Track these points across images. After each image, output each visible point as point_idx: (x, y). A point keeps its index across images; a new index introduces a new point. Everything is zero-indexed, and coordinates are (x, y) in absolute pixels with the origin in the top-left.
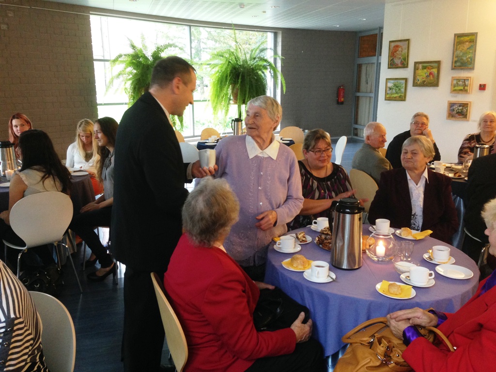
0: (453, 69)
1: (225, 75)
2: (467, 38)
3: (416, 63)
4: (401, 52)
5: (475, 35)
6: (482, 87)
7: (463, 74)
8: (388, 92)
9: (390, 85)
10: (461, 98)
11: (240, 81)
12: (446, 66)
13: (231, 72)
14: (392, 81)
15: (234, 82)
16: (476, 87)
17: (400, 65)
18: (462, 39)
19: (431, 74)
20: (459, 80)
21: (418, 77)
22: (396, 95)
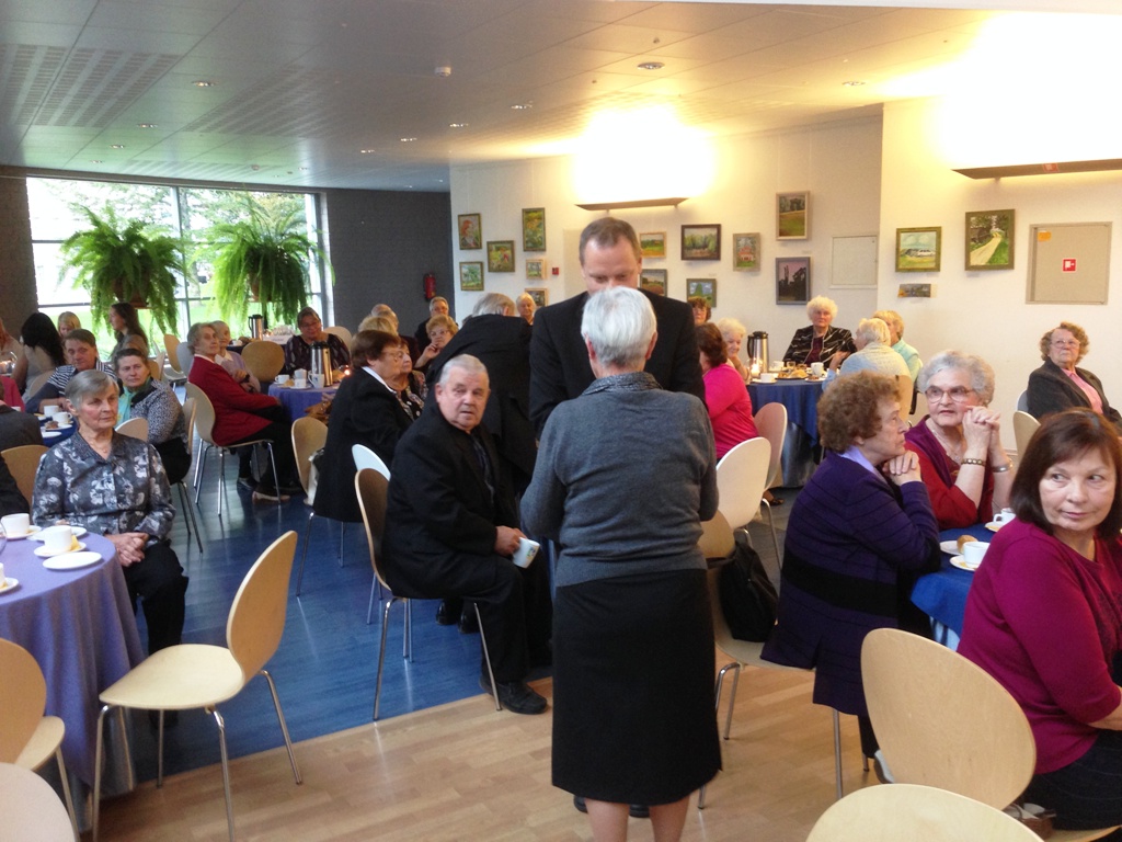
0: (525, 250)
1: (237, 260)
2: (535, 215)
3: (489, 243)
4: (472, 229)
5: (542, 210)
6: (556, 271)
7: (537, 256)
8: (464, 279)
9: (465, 270)
10: (537, 286)
11: (260, 267)
12: (519, 247)
13: (247, 255)
14: (466, 266)
15: (252, 269)
16: (550, 271)
17: (473, 246)
18: (530, 215)
19: (505, 256)
20: (533, 264)
21: (493, 261)
22: (472, 284)
